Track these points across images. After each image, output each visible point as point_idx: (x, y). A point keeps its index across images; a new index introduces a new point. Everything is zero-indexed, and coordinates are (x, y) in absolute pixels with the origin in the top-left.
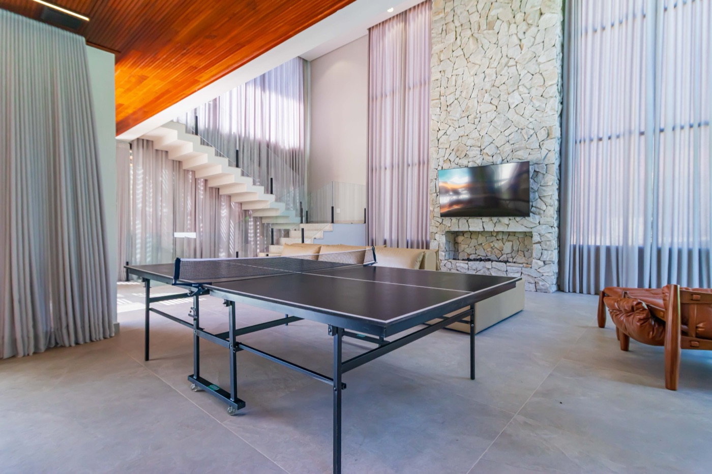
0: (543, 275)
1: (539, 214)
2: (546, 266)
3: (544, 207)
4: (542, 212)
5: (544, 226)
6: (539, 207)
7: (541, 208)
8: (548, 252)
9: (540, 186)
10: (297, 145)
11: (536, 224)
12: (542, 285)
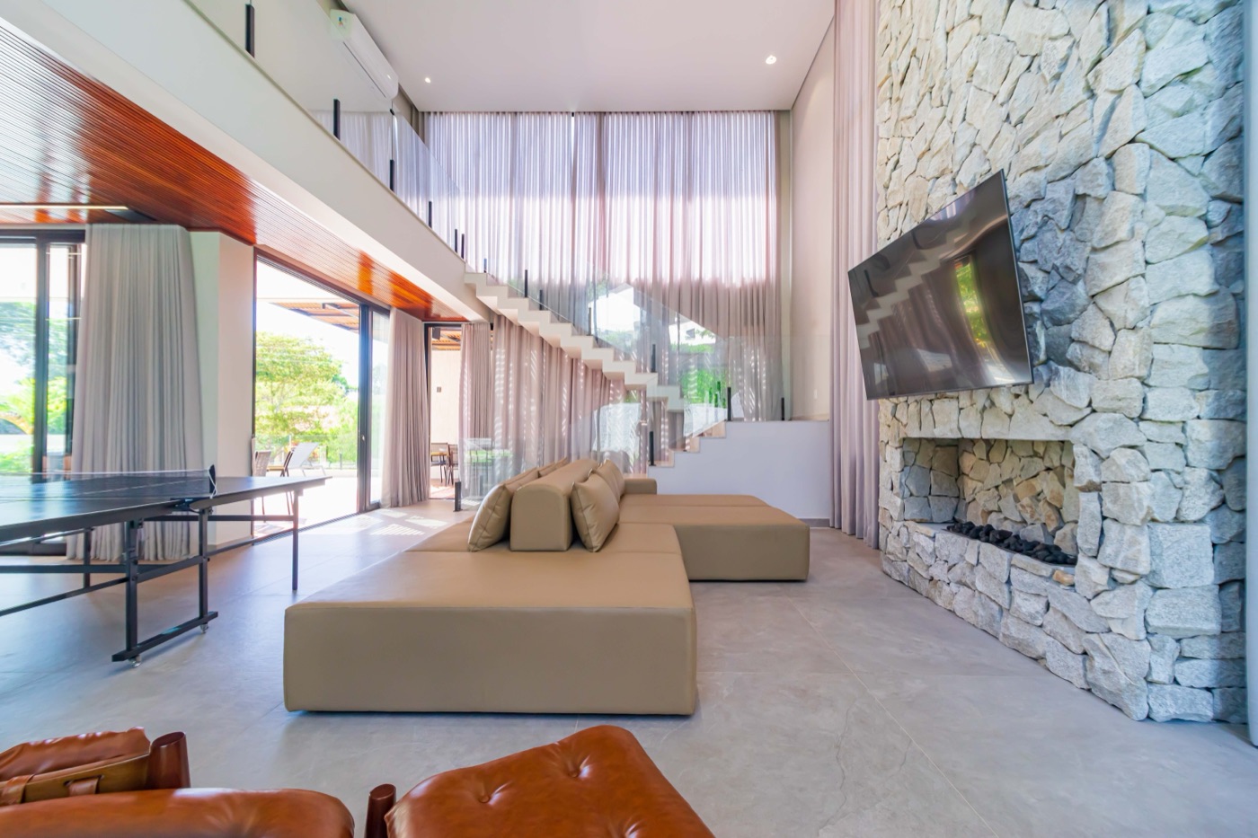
0: (1110, 631)
1: (1093, 368)
2: (1119, 591)
3: (1105, 338)
4: (1099, 358)
5: (1104, 416)
6: (1089, 339)
7: (1097, 344)
8: (1122, 532)
9: (1094, 250)
10: (760, 275)
11: (1080, 409)
12: (1105, 672)
